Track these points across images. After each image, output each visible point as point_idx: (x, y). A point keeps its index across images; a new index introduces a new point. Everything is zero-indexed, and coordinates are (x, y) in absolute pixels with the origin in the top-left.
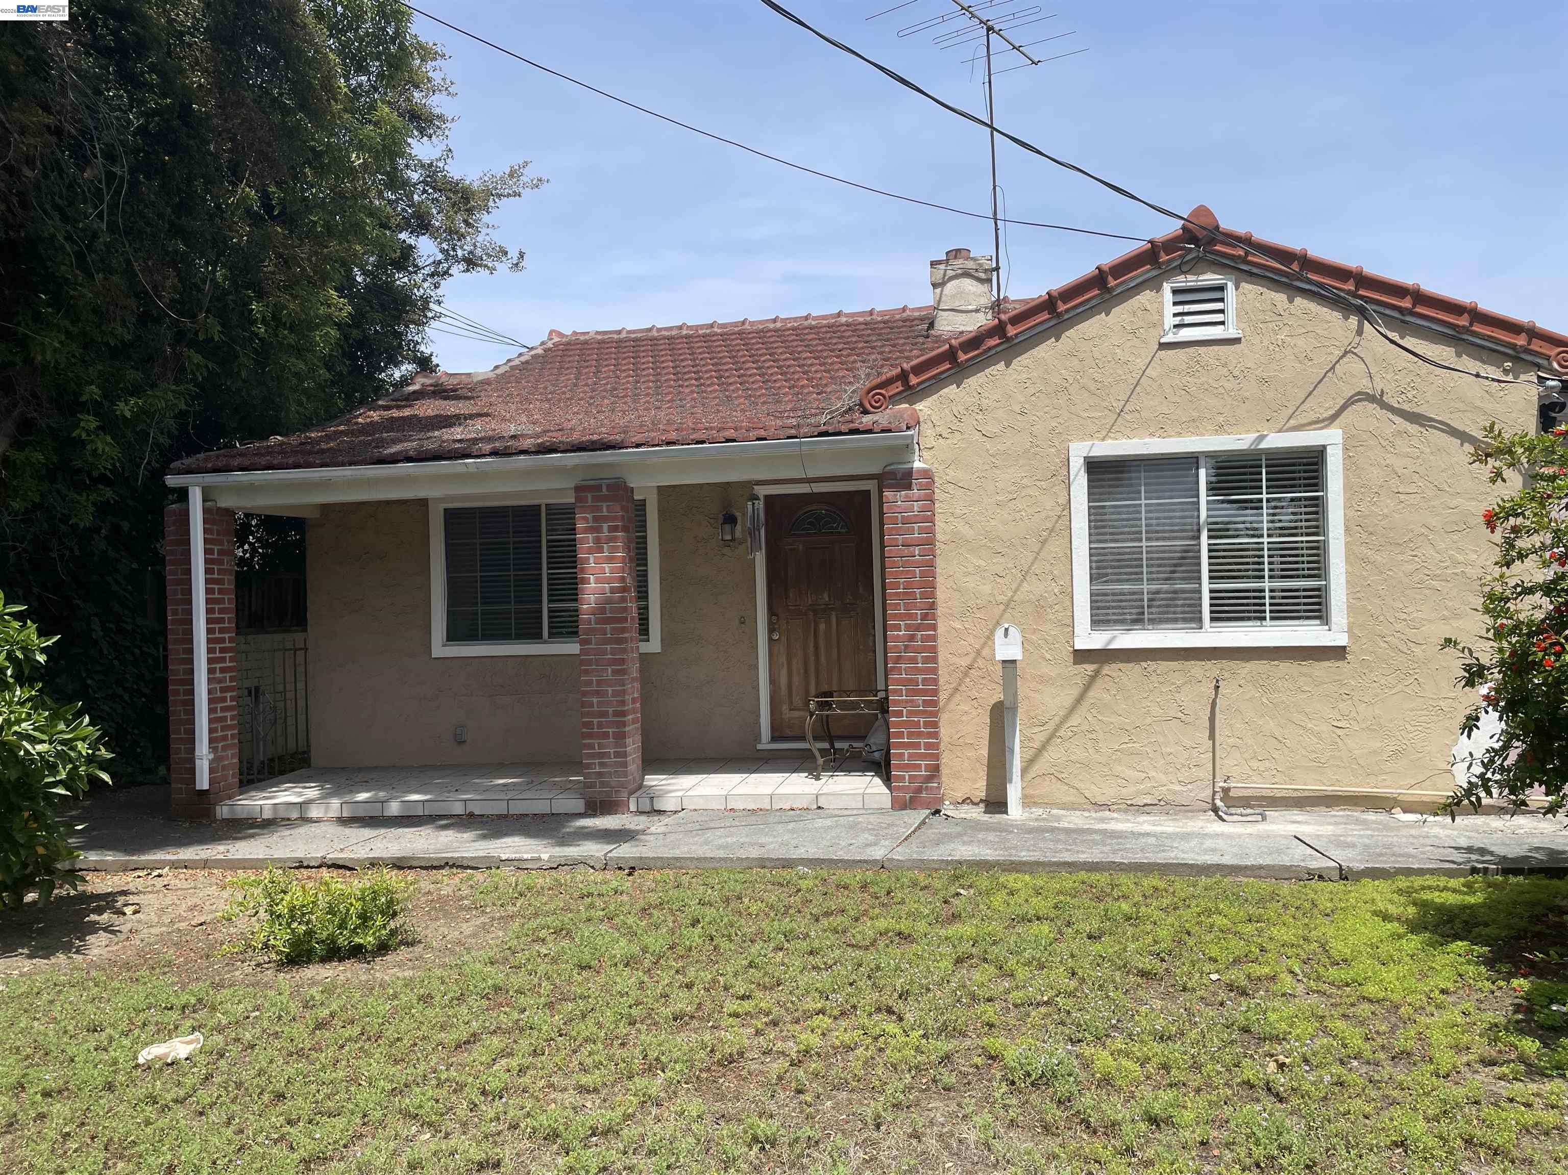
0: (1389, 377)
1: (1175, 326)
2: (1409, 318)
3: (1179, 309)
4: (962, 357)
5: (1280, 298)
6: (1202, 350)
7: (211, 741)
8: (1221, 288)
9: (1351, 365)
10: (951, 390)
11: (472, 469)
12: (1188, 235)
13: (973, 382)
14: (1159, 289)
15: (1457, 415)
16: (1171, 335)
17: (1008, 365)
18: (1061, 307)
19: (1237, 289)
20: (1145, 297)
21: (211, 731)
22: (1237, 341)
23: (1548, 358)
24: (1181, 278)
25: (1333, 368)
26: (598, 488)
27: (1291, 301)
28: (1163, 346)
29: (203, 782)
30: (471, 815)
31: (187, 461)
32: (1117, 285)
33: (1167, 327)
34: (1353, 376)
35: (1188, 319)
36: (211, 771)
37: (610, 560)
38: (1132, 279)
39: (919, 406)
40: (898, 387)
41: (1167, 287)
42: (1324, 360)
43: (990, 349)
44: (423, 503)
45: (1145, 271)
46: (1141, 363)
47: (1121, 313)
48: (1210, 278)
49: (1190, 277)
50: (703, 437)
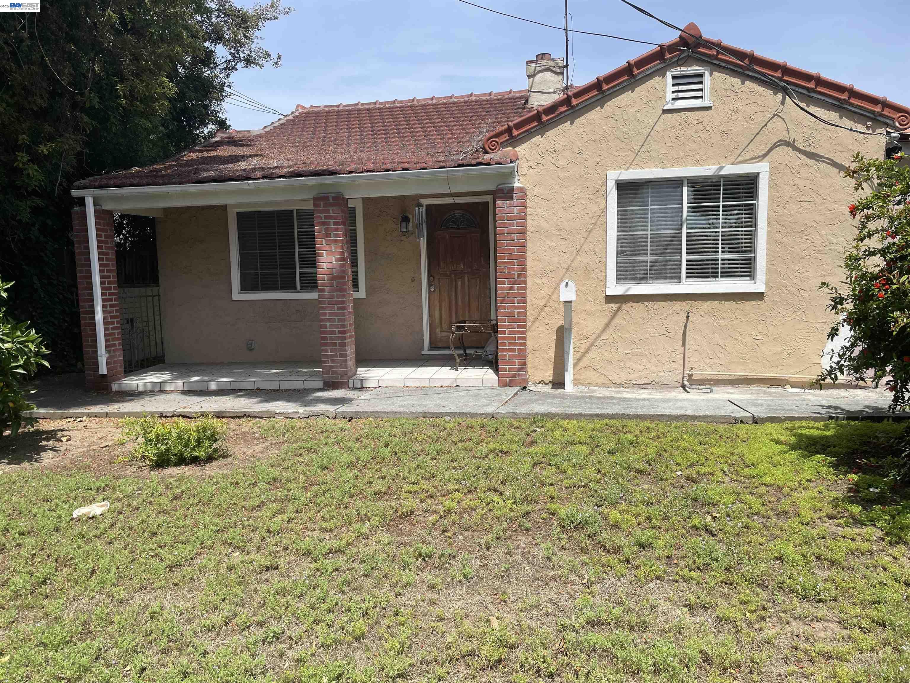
0: (799, 131)
1: (673, 99)
2: (813, 95)
3: (676, 88)
4: (545, 118)
5: (737, 81)
6: (688, 114)
7: (107, 347)
8: (701, 75)
9: (777, 123)
10: (537, 139)
11: (252, 186)
12: (683, 41)
13: (551, 134)
14: (664, 75)
15: (837, 154)
16: (670, 105)
17: (572, 124)
18: (605, 87)
19: (711, 75)
20: (656, 81)
21: (106, 341)
22: (710, 108)
23: (893, 119)
24: (678, 69)
25: (766, 125)
26: (327, 198)
27: (743, 83)
28: (665, 112)
29: (103, 370)
30: (258, 389)
31: (83, 182)
32: (639, 73)
33: (668, 100)
34: (777, 130)
35: (681, 95)
36: (108, 364)
37: (336, 242)
38: (648, 69)
39: (518, 149)
40: (506, 137)
41: (669, 75)
42: (760, 120)
43: (561, 113)
44: (224, 208)
45: (656, 64)
46: (651, 122)
47: (641, 91)
48: (695, 69)
49: (683, 68)
50: (389, 167)
